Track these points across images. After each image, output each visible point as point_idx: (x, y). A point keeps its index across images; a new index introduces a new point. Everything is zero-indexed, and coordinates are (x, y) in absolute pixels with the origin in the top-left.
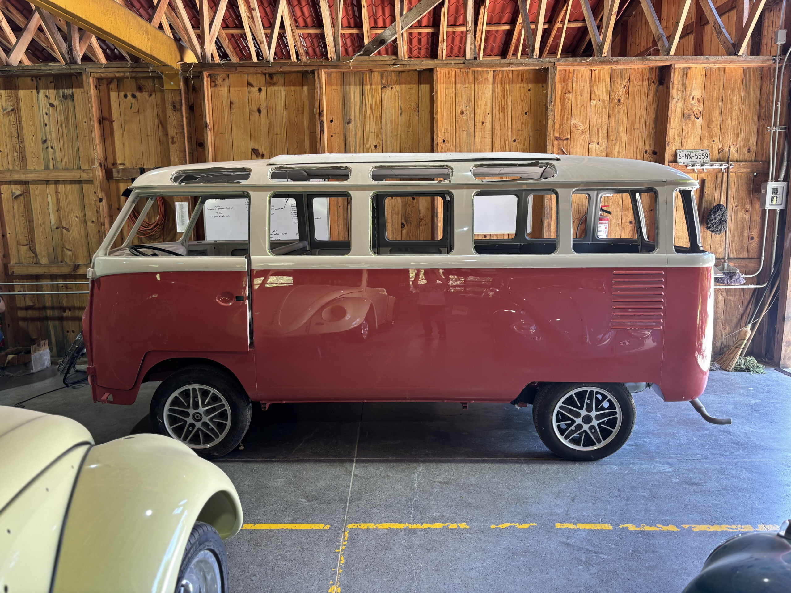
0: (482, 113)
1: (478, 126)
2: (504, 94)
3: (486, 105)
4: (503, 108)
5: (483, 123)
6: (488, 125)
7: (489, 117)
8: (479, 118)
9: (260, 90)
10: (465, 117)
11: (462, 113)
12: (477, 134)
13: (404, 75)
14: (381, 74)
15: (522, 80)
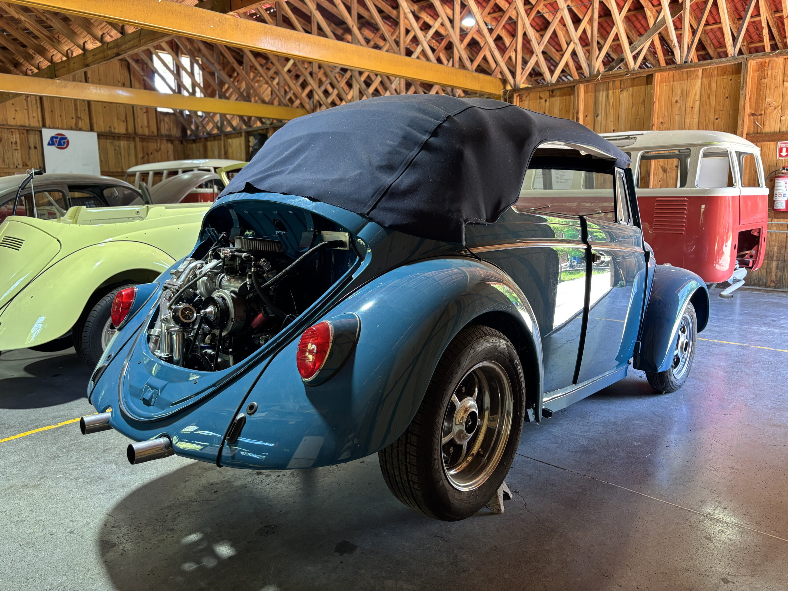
0: (692, 101)
1: (689, 110)
2: (710, 85)
3: (695, 95)
4: (709, 95)
5: (692, 108)
6: (696, 109)
7: (697, 103)
8: (690, 104)
9: (546, 101)
10: (679, 105)
11: (677, 102)
12: (687, 116)
13: (636, 80)
14: (621, 81)
15: (725, 73)
